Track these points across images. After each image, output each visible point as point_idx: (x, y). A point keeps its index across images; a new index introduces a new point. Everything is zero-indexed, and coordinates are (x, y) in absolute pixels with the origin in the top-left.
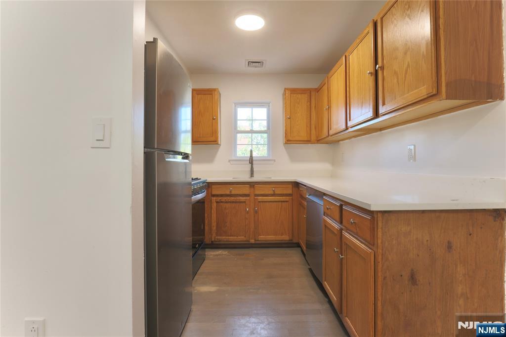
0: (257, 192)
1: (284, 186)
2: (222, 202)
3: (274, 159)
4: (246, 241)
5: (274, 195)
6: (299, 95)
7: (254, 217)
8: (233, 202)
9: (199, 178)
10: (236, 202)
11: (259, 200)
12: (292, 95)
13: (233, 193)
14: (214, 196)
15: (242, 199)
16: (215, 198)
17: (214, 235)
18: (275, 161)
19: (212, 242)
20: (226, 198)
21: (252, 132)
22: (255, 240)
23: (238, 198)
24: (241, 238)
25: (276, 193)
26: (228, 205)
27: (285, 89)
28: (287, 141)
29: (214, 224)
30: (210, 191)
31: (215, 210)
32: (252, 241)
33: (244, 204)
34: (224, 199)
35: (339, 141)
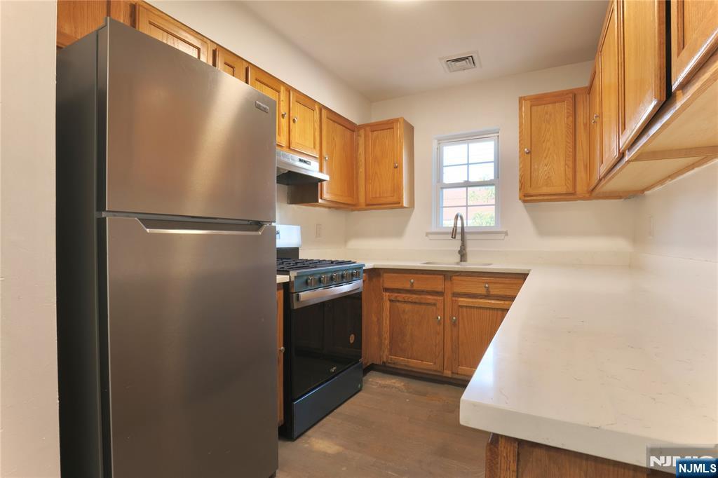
0: (458, 290)
1: (507, 281)
2: (398, 301)
3: (505, 230)
4: (435, 371)
5: (488, 296)
6: (550, 106)
7: (452, 331)
8: (415, 303)
9: (353, 261)
10: (421, 303)
11: (460, 304)
12: (534, 108)
13: (416, 287)
14: (386, 290)
15: (430, 298)
16: (387, 294)
17: (386, 352)
18: (506, 233)
19: (384, 362)
20: (404, 295)
21: (467, 184)
22: (453, 373)
23: (423, 296)
24: (427, 365)
25: (492, 293)
26: (408, 307)
27: (521, 99)
28: (525, 196)
29: (386, 335)
30: (381, 281)
31: (388, 314)
32: (448, 373)
33: (434, 308)
34: (401, 296)
35: (643, 191)
